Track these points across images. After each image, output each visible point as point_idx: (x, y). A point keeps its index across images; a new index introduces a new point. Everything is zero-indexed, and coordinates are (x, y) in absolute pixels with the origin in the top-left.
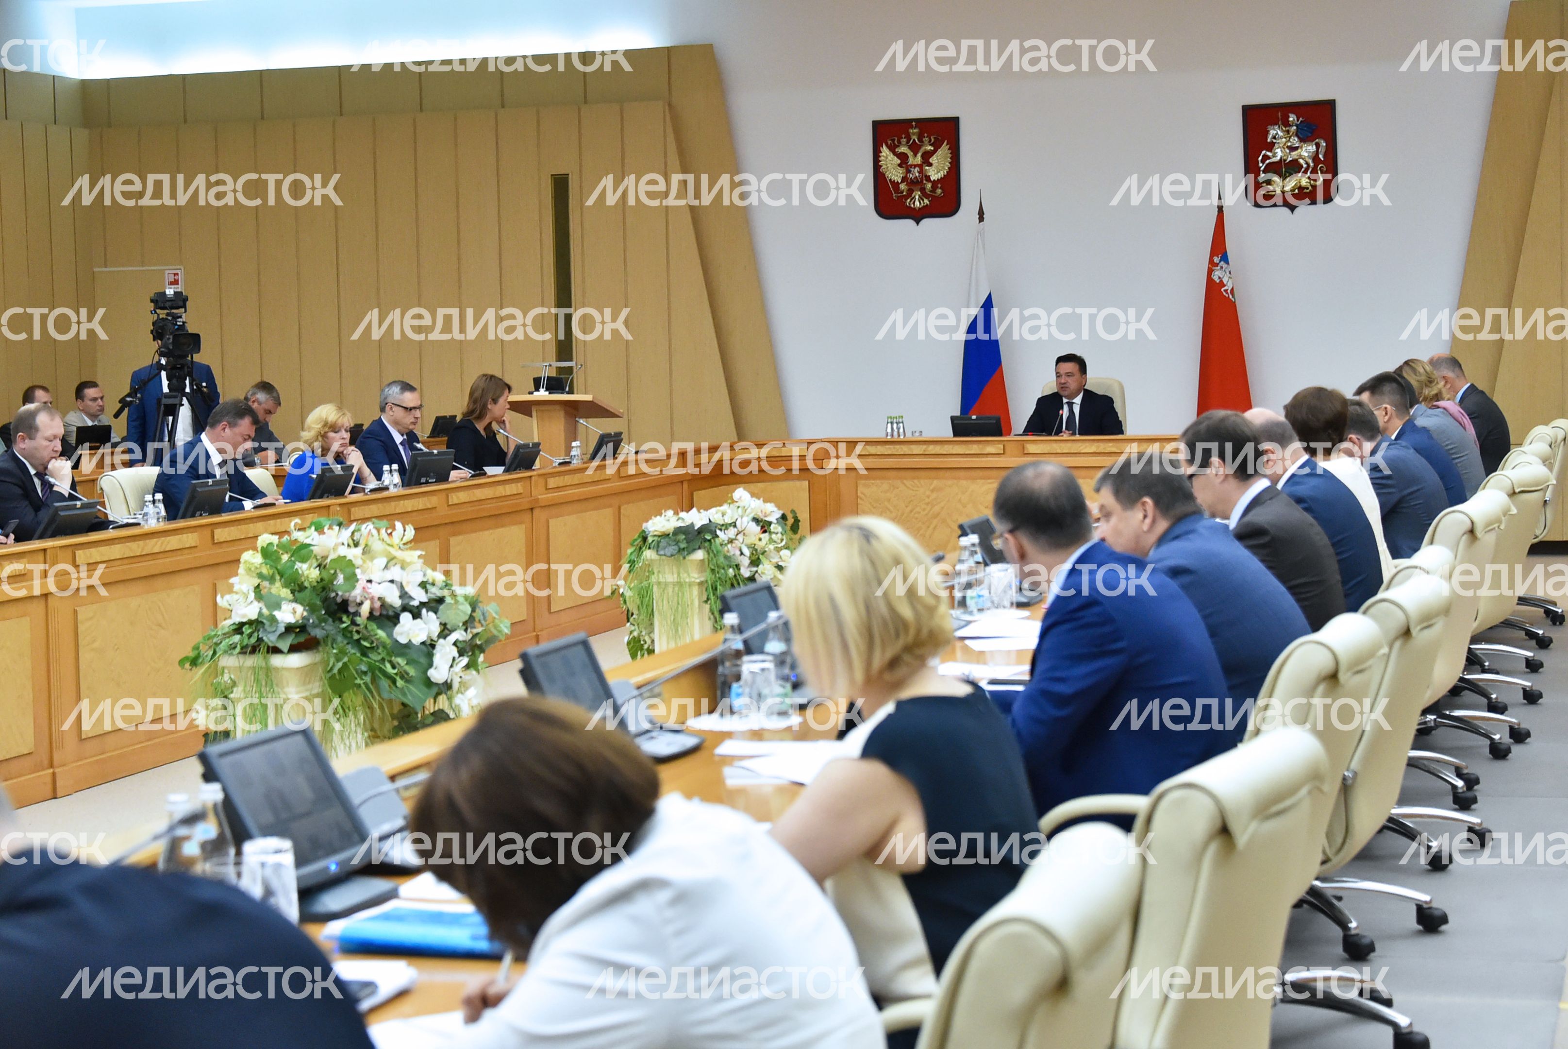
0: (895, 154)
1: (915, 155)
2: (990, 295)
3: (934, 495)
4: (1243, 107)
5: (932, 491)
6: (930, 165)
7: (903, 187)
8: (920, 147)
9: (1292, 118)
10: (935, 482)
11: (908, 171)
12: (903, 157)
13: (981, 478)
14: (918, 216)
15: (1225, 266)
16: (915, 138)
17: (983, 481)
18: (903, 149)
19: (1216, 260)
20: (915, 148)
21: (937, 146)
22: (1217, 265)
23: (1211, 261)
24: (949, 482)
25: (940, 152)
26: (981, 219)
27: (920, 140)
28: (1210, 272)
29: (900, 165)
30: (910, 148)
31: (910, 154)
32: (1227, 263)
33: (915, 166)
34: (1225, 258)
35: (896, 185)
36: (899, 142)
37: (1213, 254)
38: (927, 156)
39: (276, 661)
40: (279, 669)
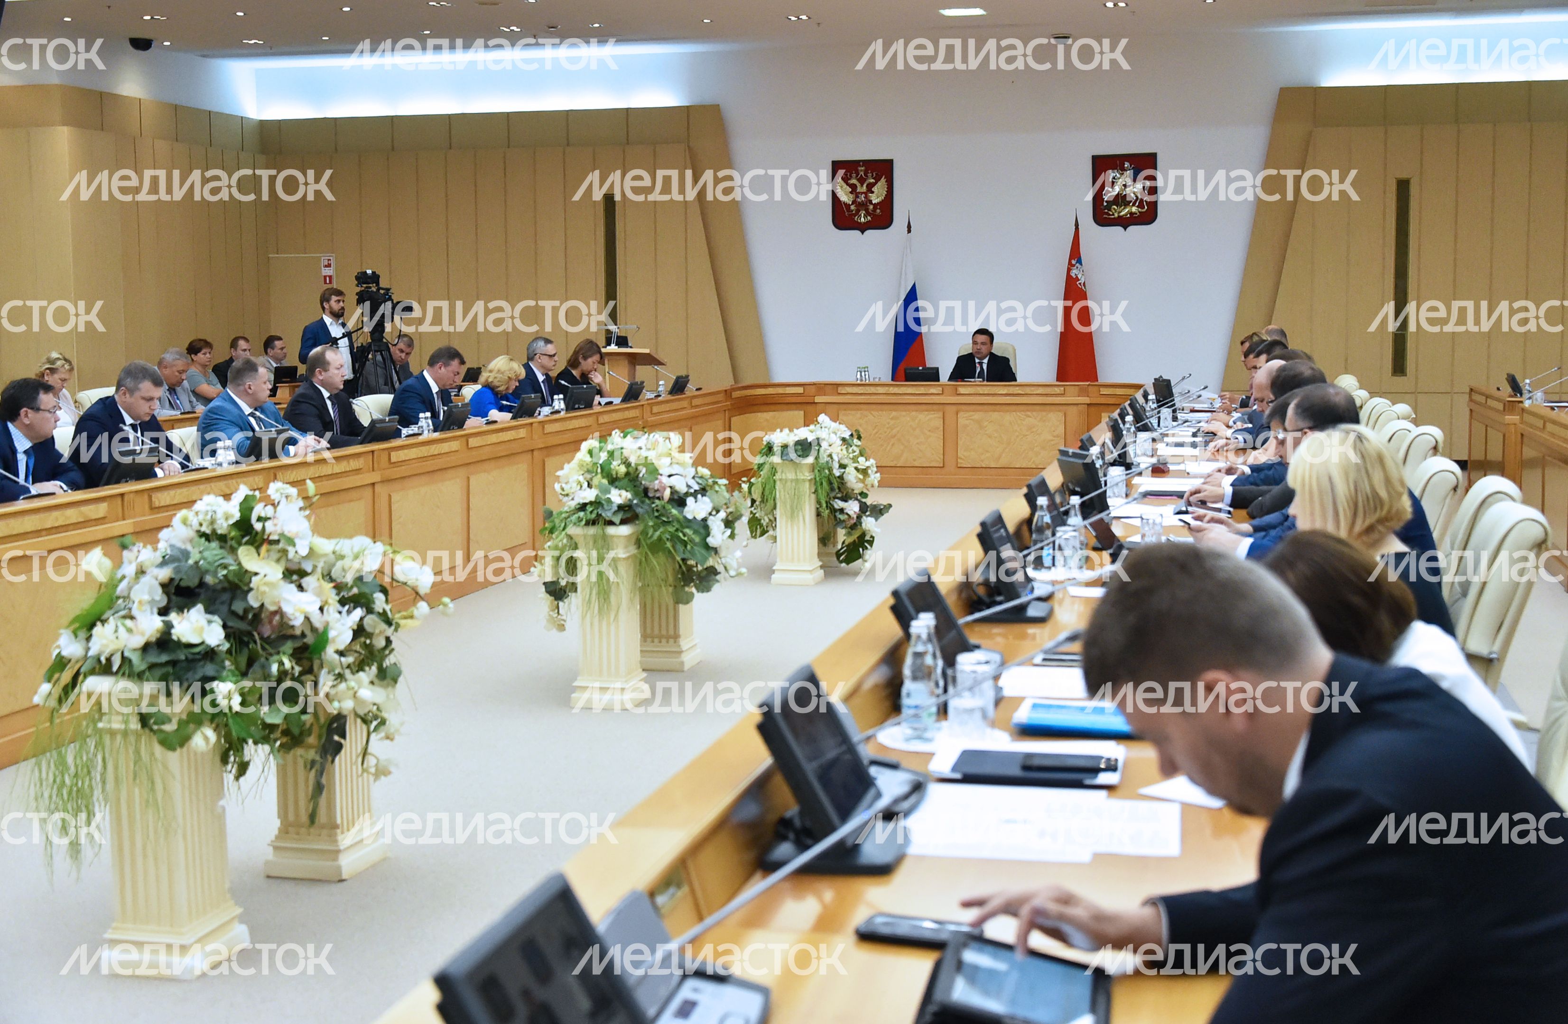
0: (848, 184)
1: (862, 185)
2: (914, 285)
3: (892, 422)
4: (1093, 156)
5: (892, 419)
6: (873, 192)
7: (853, 207)
8: (865, 180)
9: (1127, 165)
10: (894, 414)
11: (857, 197)
12: (853, 187)
13: (927, 411)
14: (863, 228)
15: (1080, 266)
16: (862, 173)
17: (929, 412)
18: (853, 181)
19: (1073, 262)
20: (862, 181)
21: (877, 180)
22: (1074, 266)
23: (1070, 263)
24: (904, 413)
25: (879, 184)
26: (909, 231)
27: (866, 175)
28: (1069, 270)
29: (851, 193)
30: (858, 180)
31: (858, 185)
32: (1081, 264)
33: (862, 193)
34: (1079, 261)
35: (848, 206)
36: (851, 176)
37: (1071, 258)
38: (870, 187)
39: (611, 530)
40: (613, 536)
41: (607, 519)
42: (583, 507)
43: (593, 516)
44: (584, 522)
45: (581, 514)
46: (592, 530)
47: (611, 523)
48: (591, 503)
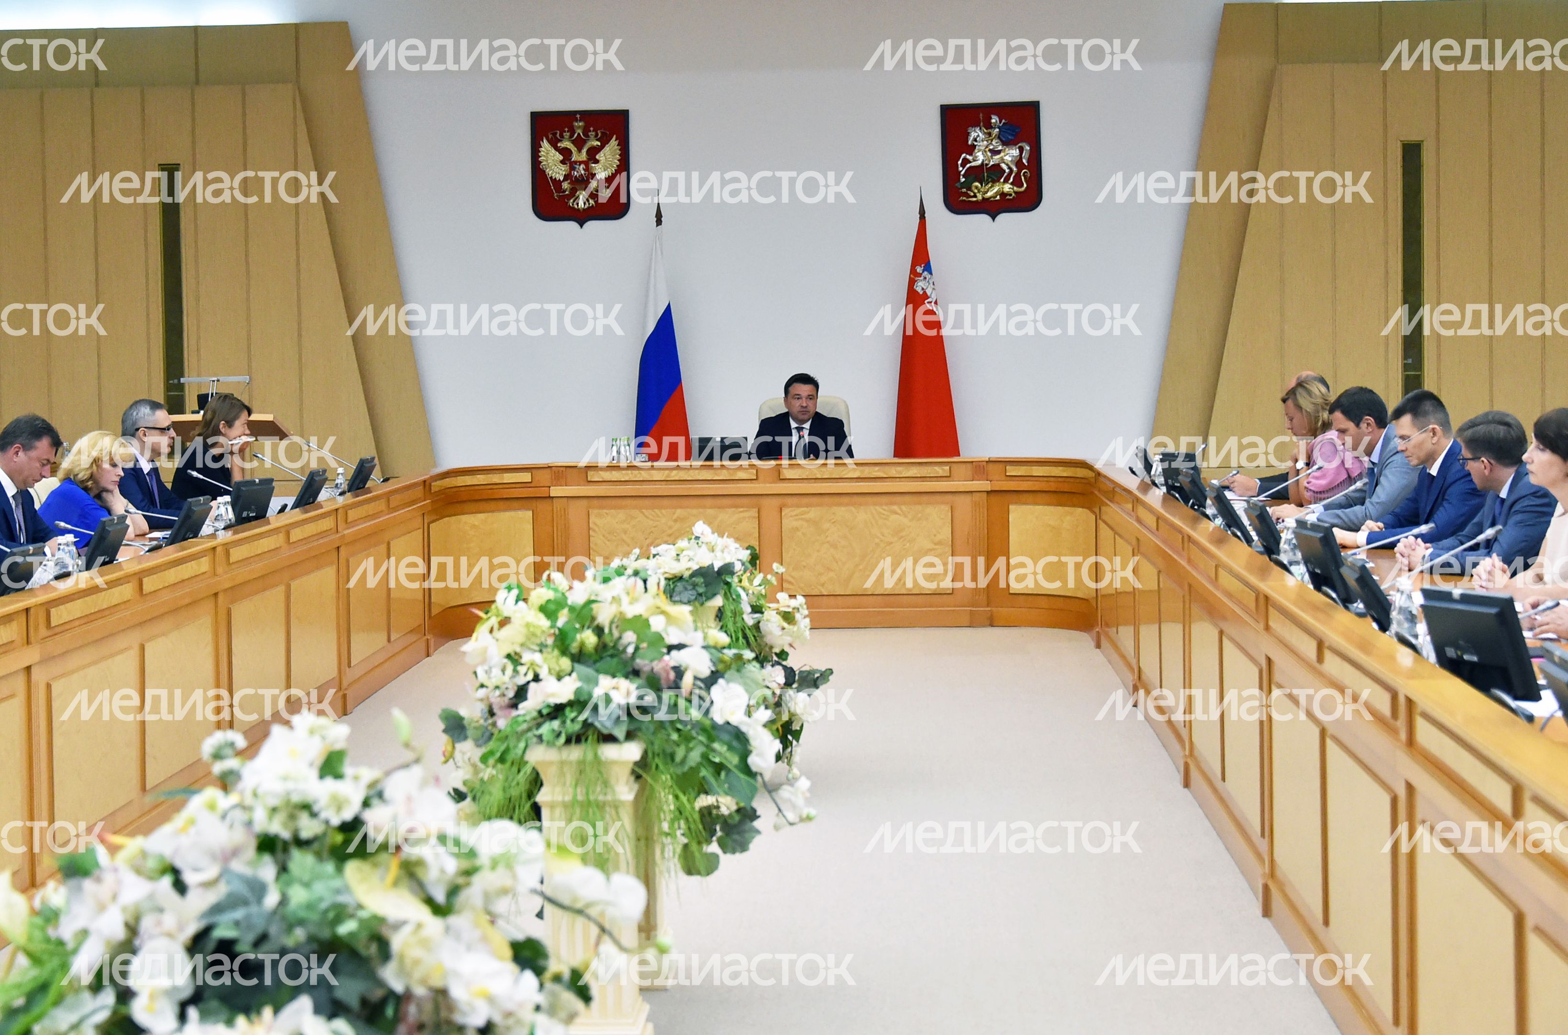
0: (556, 149)
1: (580, 150)
2: (668, 309)
3: (677, 526)
4: (942, 106)
5: (676, 521)
6: (597, 162)
7: (566, 185)
8: (584, 142)
9: (994, 120)
10: (679, 512)
11: (572, 168)
12: (566, 154)
14: (581, 218)
15: (928, 276)
16: (580, 131)
17: (734, 509)
18: (566, 144)
19: (919, 269)
20: (579, 143)
21: (605, 142)
22: (920, 275)
23: (913, 271)
24: (695, 511)
25: (607, 148)
26: (659, 222)
27: (586, 134)
28: (912, 283)
29: (563, 162)
30: (574, 142)
31: (574, 149)
32: (931, 273)
33: (581, 163)
34: (928, 268)
35: (557, 183)
36: (562, 136)
37: (915, 263)
38: (593, 154)
39: (609, 751)
40: (614, 762)
41: (605, 732)
42: (557, 711)
43: (576, 727)
44: (563, 739)
45: (556, 724)
46: (575, 753)
47: (610, 739)
48: (570, 704)
